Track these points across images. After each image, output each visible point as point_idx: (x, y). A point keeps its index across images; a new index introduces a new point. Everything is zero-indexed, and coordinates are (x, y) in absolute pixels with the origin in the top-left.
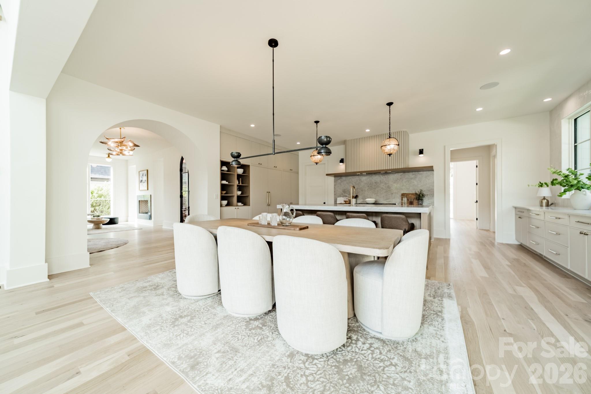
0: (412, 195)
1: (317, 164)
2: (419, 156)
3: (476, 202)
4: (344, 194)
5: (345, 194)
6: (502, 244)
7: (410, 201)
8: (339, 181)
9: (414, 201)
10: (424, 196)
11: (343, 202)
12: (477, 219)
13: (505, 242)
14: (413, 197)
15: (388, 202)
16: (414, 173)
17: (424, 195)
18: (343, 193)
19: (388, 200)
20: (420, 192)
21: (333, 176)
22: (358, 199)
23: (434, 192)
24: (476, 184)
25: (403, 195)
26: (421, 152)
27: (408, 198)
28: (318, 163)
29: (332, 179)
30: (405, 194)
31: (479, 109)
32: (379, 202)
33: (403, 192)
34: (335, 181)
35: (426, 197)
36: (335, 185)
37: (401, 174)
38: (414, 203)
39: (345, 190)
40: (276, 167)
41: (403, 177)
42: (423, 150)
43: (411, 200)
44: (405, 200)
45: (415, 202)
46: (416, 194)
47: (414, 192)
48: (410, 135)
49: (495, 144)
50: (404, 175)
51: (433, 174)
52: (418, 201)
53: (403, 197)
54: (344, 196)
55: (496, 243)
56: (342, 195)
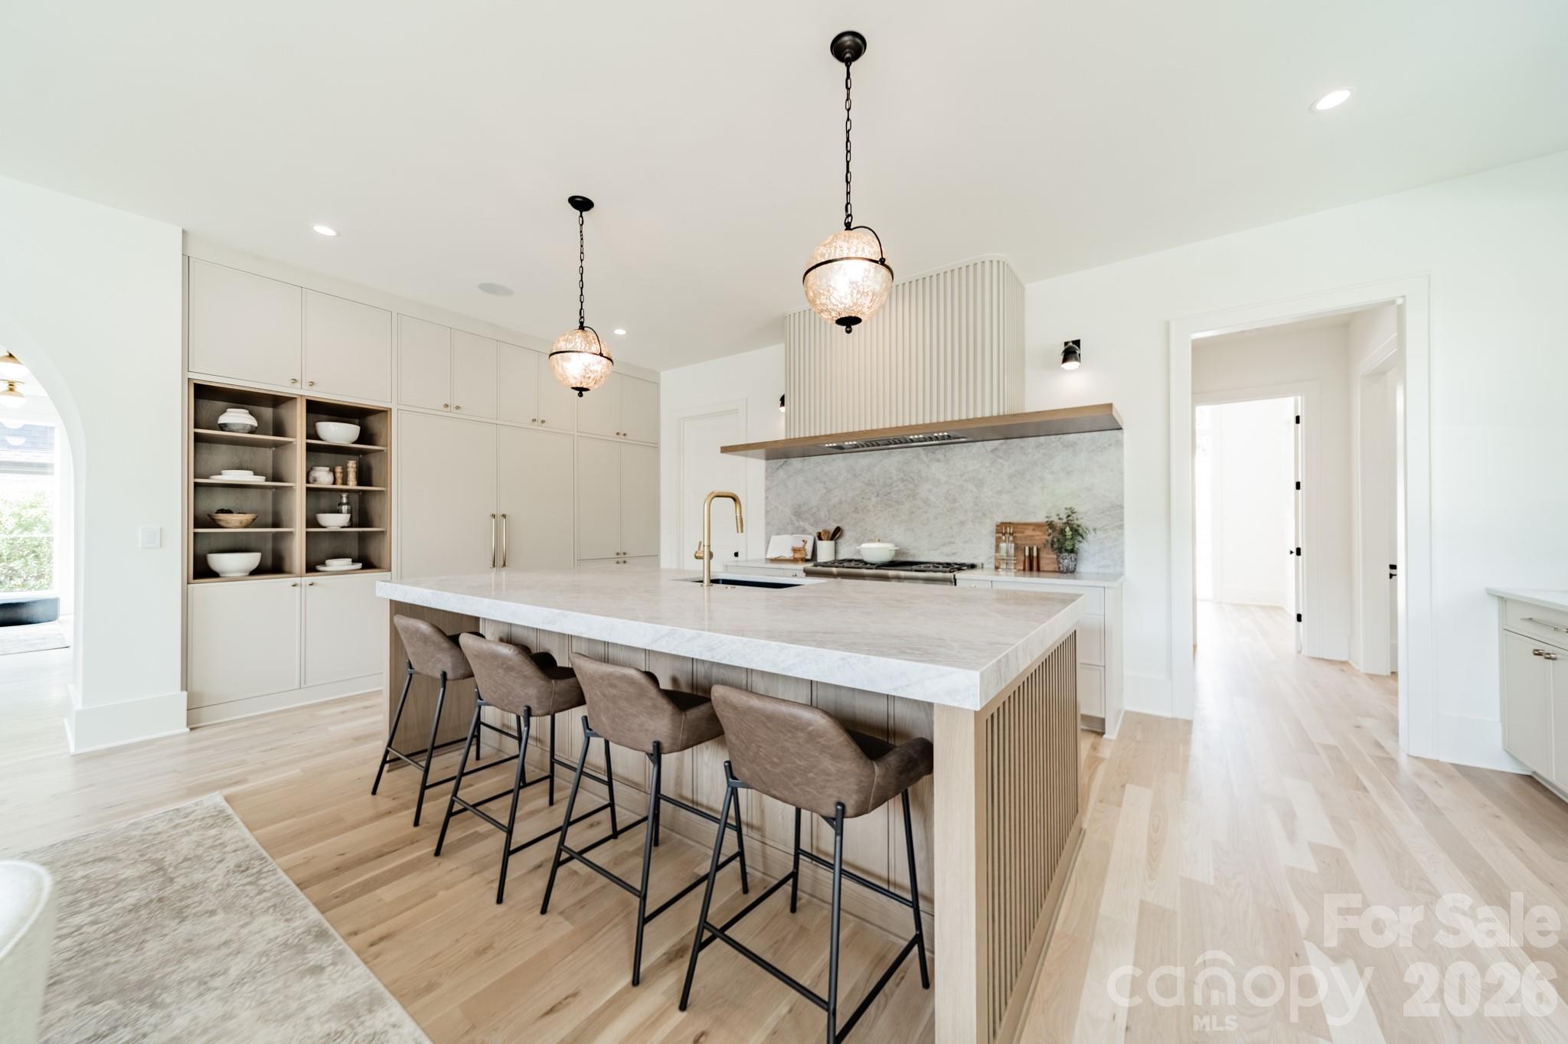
0: (1034, 530)
1: (581, 395)
2: (1063, 369)
3: (1294, 551)
4: (797, 524)
5: (802, 523)
6: (1434, 764)
7: (1027, 554)
8: (781, 473)
9: (1043, 555)
10: (1082, 536)
11: (789, 555)
12: (1299, 618)
13: (1445, 758)
14: (1041, 537)
15: (948, 556)
16: (1042, 439)
17: (1081, 531)
18: (793, 518)
19: (947, 550)
20: (1064, 516)
21: (762, 452)
22: (840, 541)
23: (1122, 520)
24: (1294, 486)
25: (1003, 530)
26: (1070, 352)
27: (1019, 542)
28: (587, 390)
29: (756, 466)
30: (1010, 524)
31: (1333, 100)
32: (914, 556)
33: (1000, 519)
34: (769, 475)
35: (1090, 537)
36: (768, 489)
37: (996, 443)
38: (1043, 562)
39: (800, 506)
40: (543, 422)
41: (1001, 458)
42: (1077, 343)
43: (1031, 550)
44: (1008, 547)
45: (1048, 559)
46: (1051, 525)
47: (1040, 518)
48: (1027, 286)
49: (1393, 302)
50: (1004, 447)
51: (1119, 444)
52: (1058, 556)
53: (1000, 538)
54: (797, 528)
55: (1403, 761)
56: (790, 527)
